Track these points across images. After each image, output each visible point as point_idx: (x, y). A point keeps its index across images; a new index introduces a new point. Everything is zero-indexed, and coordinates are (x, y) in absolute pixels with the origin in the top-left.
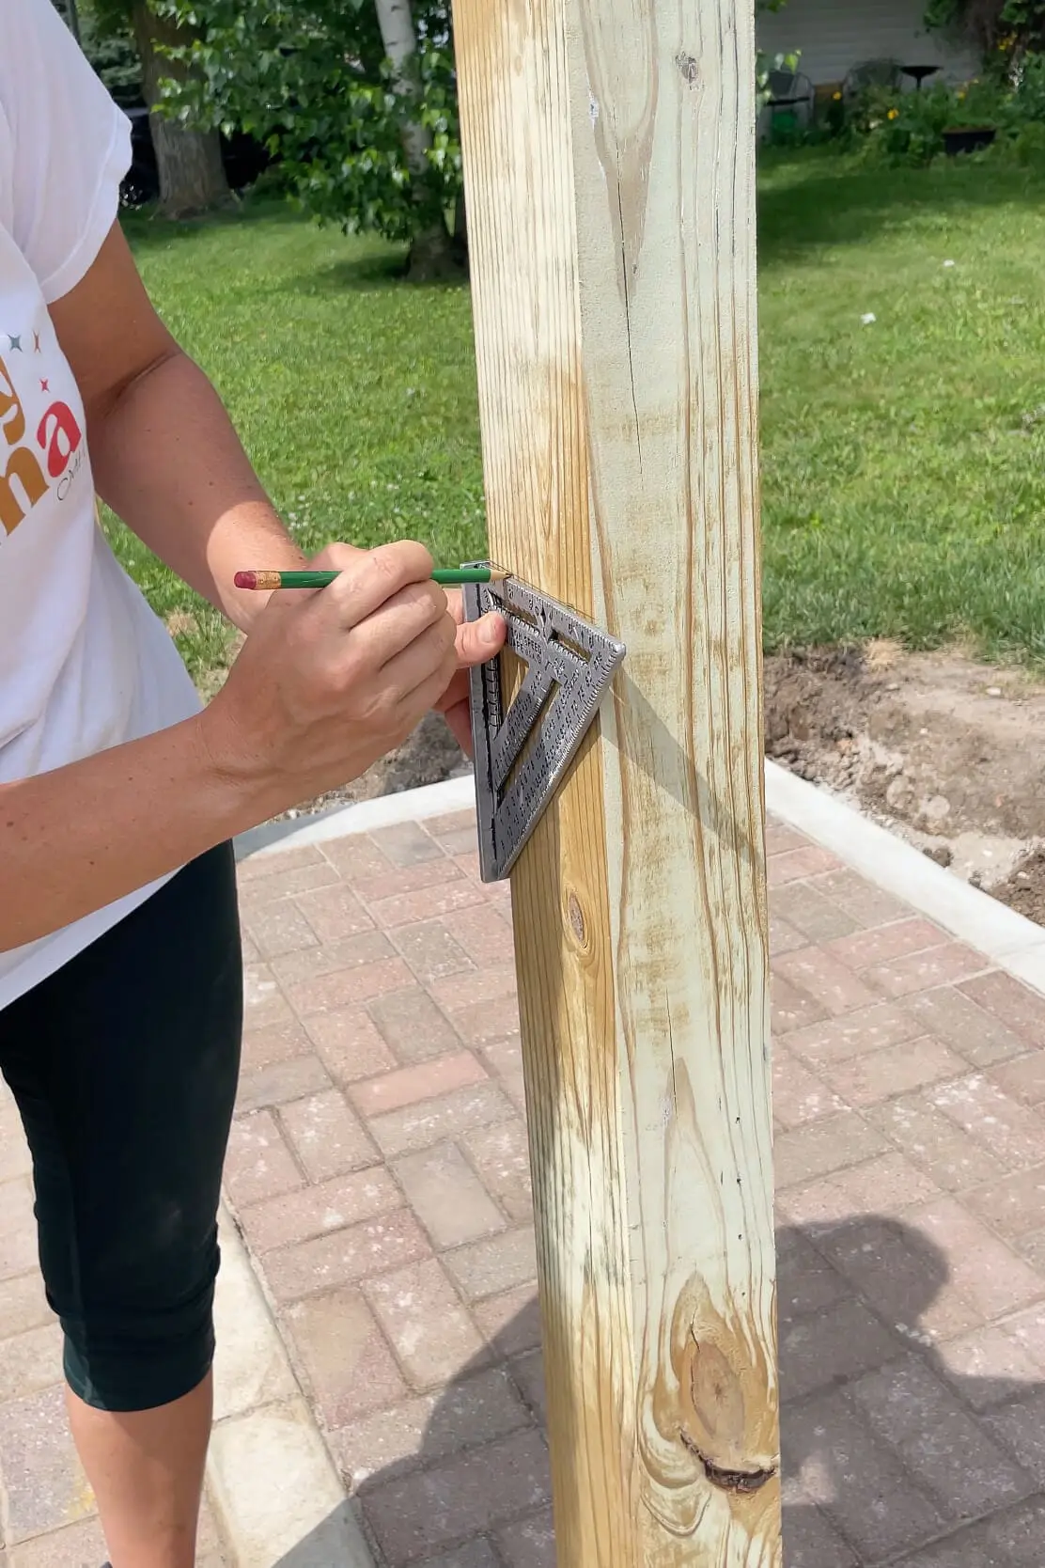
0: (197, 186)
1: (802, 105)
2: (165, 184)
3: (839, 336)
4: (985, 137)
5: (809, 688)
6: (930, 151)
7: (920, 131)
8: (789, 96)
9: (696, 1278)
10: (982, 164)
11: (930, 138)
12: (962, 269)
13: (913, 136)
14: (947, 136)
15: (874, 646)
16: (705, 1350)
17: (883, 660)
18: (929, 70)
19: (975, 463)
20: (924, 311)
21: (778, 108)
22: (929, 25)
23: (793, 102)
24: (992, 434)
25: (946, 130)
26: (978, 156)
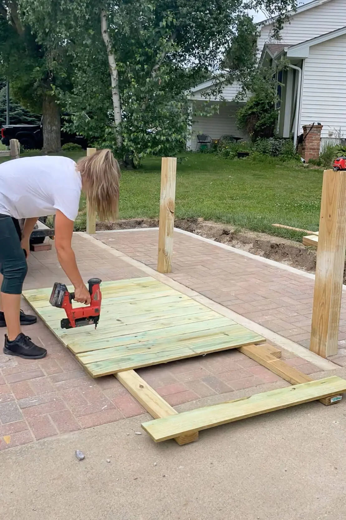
0: (53, 146)
1: (209, 144)
2: (45, 145)
3: (205, 185)
4: (247, 154)
5: (189, 224)
6: (234, 156)
7: (232, 152)
8: (206, 141)
9: (170, 198)
10: (245, 160)
11: (234, 153)
12: (232, 178)
13: (230, 152)
14: (238, 153)
15: (199, 218)
16: (170, 202)
17: (200, 220)
18: (239, 139)
19: (223, 203)
20: (222, 183)
21: (202, 144)
22: (239, 128)
23: (206, 143)
24: (227, 200)
25: (238, 152)
26: (244, 158)
